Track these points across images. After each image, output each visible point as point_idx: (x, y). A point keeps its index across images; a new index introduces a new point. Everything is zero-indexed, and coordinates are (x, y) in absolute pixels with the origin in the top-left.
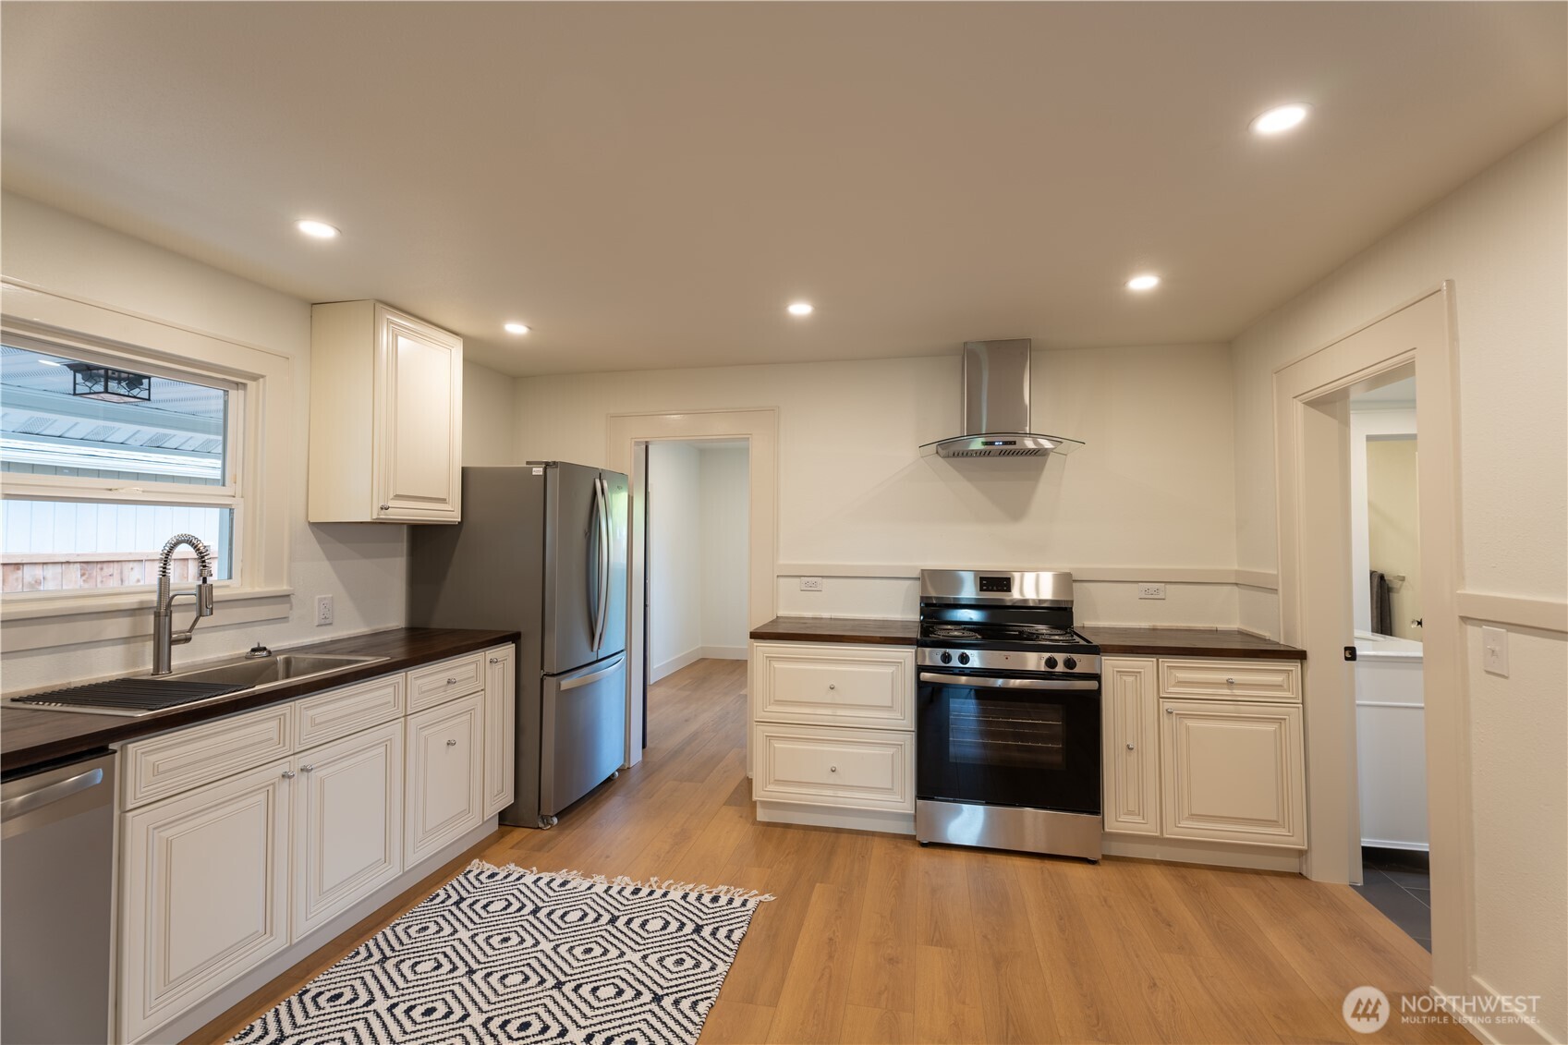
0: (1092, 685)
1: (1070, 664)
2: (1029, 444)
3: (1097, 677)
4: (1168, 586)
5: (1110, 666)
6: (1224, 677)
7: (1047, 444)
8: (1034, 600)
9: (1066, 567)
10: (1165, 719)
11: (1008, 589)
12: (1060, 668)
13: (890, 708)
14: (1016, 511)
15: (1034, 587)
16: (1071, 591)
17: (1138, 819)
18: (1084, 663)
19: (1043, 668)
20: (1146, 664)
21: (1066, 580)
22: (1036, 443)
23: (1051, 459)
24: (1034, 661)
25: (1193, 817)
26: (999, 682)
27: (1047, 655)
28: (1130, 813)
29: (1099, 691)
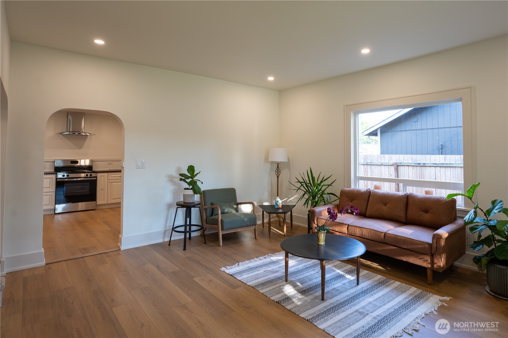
0: (96, 178)
1: (91, 175)
2: (83, 134)
3: (96, 177)
4: (113, 162)
5: (99, 175)
6: (119, 175)
7: (88, 134)
8: (84, 165)
9: (92, 158)
10: (109, 183)
11: (78, 163)
12: (89, 176)
13: (49, 187)
14: (80, 147)
15: (84, 162)
16: (92, 163)
17: (103, 201)
18: (93, 175)
19: (85, 176)
20: (106, 174)
21: (92, 161)
22: (85, 134)
23: (88, 137)
24: (83, 175)
25: (113, 199)
26: (75, 179)
27: (86, 174)
28: (102, 200)
29: (97, 180)
